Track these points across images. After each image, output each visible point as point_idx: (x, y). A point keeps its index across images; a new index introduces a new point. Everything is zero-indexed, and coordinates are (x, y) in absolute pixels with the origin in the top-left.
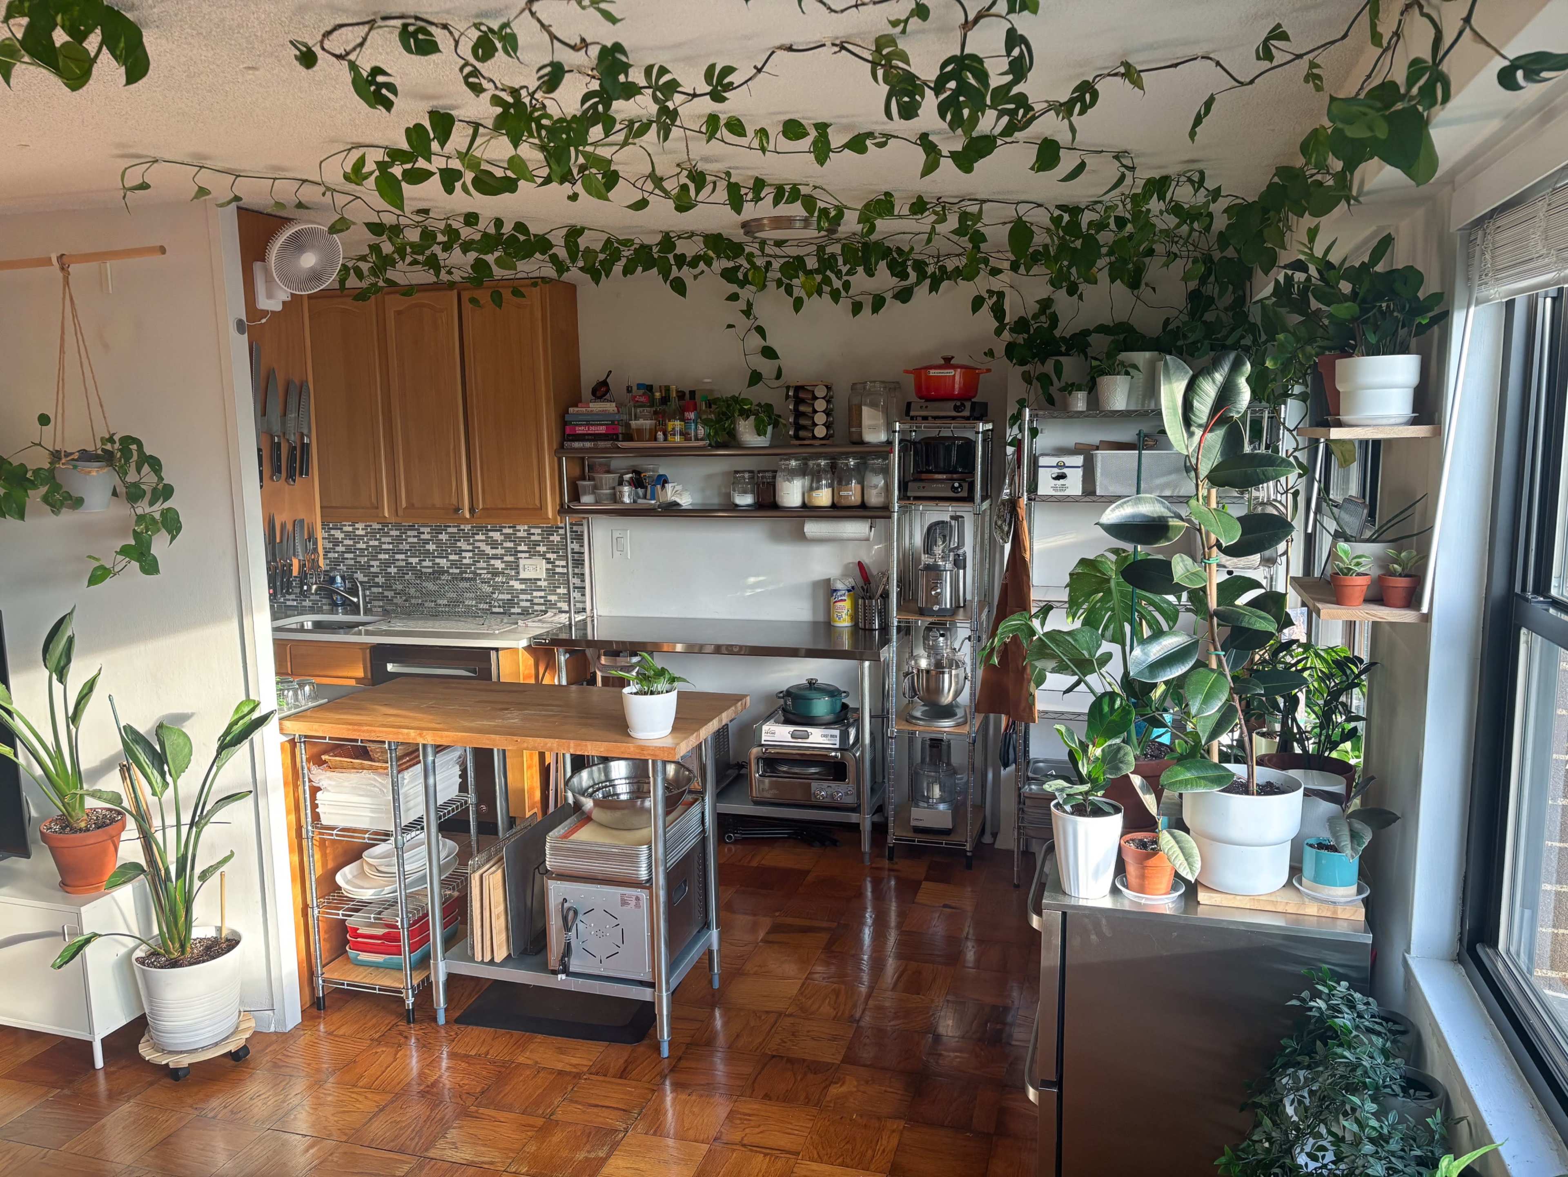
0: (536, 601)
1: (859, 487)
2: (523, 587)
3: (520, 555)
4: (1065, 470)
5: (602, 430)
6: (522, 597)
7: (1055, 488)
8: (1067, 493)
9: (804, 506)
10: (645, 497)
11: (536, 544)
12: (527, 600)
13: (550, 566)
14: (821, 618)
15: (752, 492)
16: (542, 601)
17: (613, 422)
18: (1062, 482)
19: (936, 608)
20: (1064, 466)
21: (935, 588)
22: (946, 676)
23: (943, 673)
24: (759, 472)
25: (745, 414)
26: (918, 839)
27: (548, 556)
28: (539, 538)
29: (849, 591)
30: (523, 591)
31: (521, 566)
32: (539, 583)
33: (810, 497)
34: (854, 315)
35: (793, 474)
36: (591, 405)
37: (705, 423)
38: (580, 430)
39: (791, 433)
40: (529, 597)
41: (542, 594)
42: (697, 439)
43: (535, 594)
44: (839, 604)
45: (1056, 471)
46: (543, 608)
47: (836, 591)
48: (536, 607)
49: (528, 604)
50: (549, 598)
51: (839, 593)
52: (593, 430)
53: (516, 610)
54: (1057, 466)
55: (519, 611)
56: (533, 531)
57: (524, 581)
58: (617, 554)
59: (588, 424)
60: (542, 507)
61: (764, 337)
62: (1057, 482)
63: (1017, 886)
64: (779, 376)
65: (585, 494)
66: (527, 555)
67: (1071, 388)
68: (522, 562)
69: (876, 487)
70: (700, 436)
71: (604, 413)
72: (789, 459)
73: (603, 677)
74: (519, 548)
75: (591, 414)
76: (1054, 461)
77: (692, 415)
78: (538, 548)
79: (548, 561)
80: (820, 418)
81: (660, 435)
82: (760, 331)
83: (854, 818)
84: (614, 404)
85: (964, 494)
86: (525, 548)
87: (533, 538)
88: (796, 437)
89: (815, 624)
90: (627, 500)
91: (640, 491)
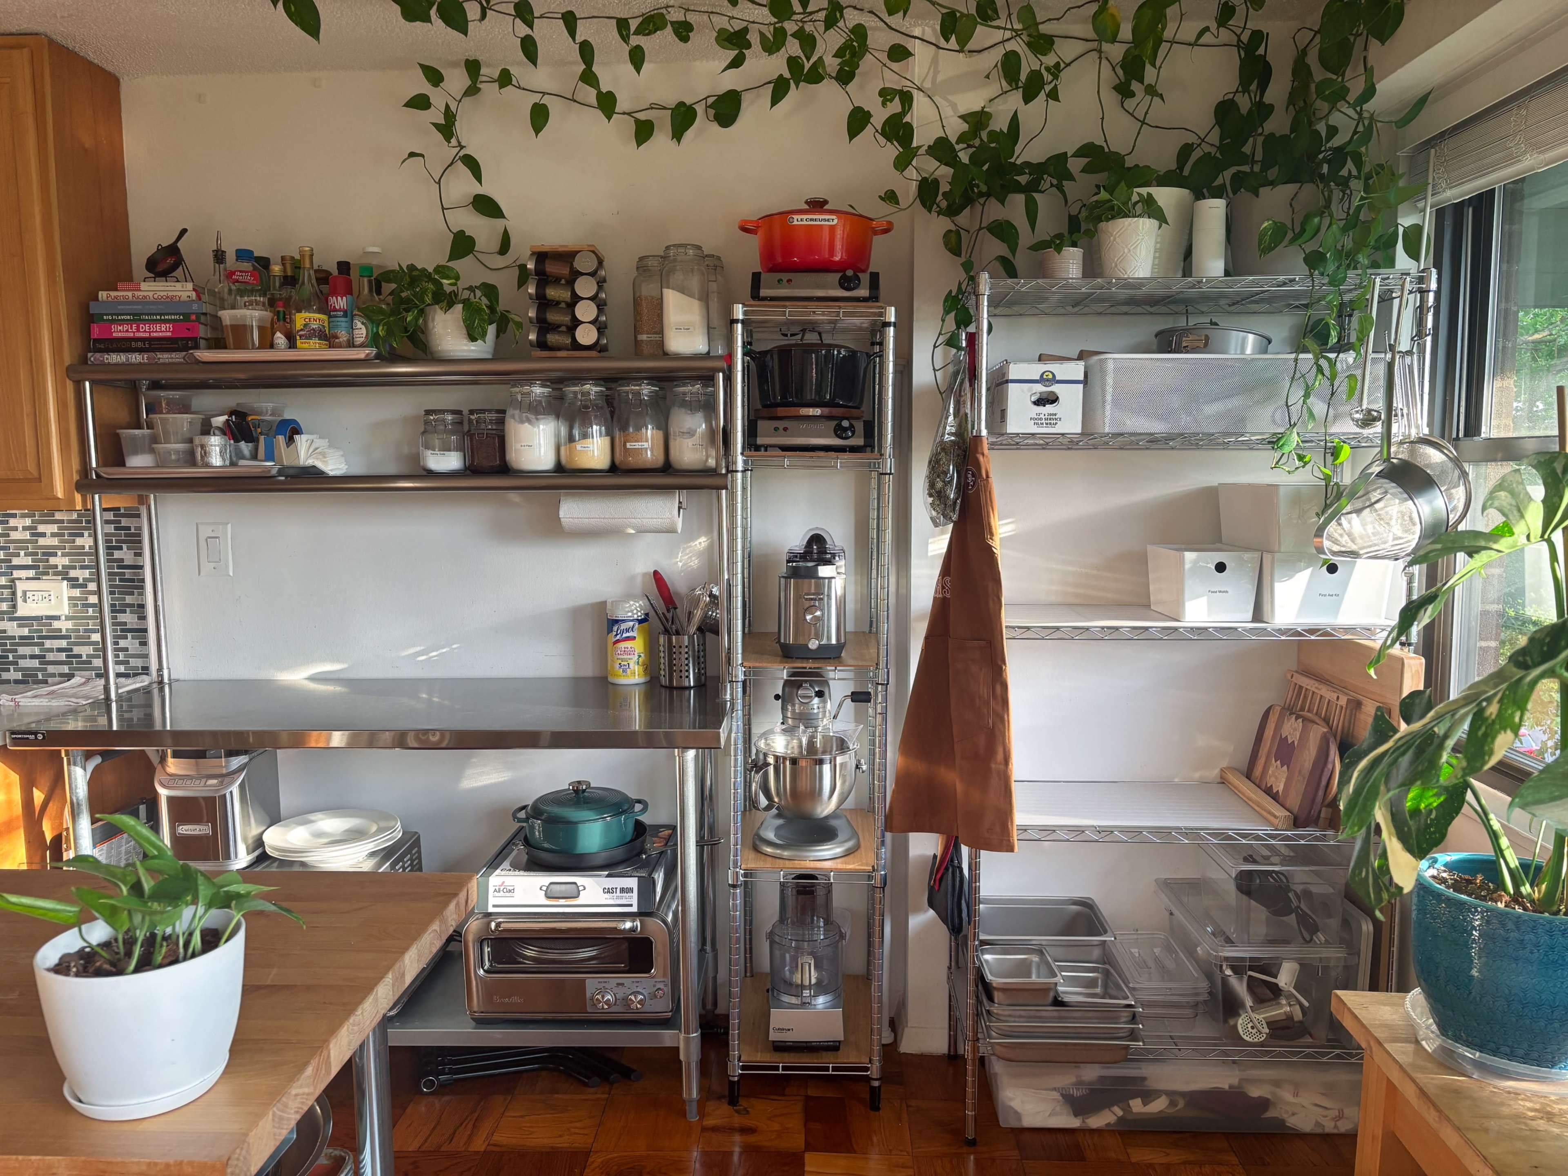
0: (50, 657)
1: (660, 434)
2: (25, 632)
3: (16, 574)
4: (1056, 388)
5: (163, 331)
6: (22, 650)
7: (1037, 420)
8: (1059, 429)
9: (560, 468)
10: (254, 456)
11: (50, 552)
12: (33, 657)
13: (77, 592)
14: (589, 670)
15: (460, 448)
16: (63, 656)
17: (187, 316)
18: (1049, 409)
19: (813, 644)
20: (1054, 380)
21: (810, 609)
22: (827, 768)
23: (821, 762)
24: (472, 412)
25: (447, 300)
26: (781, 1062)
27: (73, 574)
28: (55, 541)
29: (640, 622)
30: (25, 640)
31: (19, 594)
32: (56, 624)
33: (571, 452)
34: (639, 145)
35: (536, 410)
36: (144, 286)
37: (369, 315)
38: (119, 331)
39: (532, 337)
40: (37, 651)
41: (63, 643)
42: (351, 344)
43: (48, 644)
44: (623, 645)
45: (1040, 388)
46: (66, 669)
47: (617, 622)
48: (51, 669)
49: (35, 663)
50: (77, 650)
51: (623, 626)
52: (145, 331)
53: (13, 675)
54: (1042, 380)
55: (19, 676)
56: (41, 528)
57: (24, 621)
58: (207, 567)
59: (137, 318)
60: (42, 475)
61: (479, 178)
62: (1040, 409)
63: (972, 1143)
64: (505, 246)
65: (136, 452)
66: (31, 573)
67: (1057, 243)
68: (20, 587)
69: (691, 433)
70: (359, 341)
71: (171, 301)
72: (531, 382)
73: (170, 799)
74: (16, 561)
75: (144, 302)
76: (1035, 370)
77: (341, 302)
78: (53, 561)
79: (74, 583)
80: (586, 311)
81: (280, 339)
82: (473, 165)
83: (667, 1037)
84: (190, 286)
85: (859, 441)
86: (29, 561)
87: (42, 541)
88: (542, 345)
89: (577, 682)
90: (216, 460)
91: (245, 447)
